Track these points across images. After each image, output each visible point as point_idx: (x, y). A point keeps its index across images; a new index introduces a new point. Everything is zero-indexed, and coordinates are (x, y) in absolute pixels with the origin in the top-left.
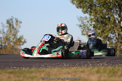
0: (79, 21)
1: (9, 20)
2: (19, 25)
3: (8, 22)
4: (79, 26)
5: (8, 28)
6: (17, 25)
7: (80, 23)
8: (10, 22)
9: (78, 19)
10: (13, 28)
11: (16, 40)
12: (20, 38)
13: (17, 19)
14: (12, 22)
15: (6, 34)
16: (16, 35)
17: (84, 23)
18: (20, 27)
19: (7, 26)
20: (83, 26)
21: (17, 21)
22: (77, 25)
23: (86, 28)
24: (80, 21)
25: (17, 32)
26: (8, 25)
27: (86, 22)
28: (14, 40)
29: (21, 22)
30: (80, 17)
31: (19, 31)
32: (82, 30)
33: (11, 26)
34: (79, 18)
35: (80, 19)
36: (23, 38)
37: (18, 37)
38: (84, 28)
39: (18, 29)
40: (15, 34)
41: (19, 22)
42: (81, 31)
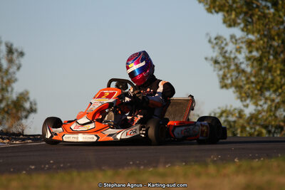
0: (213, 48)
2: (17, 62)
4: (212, 63)
6: (11, 61)
7: (215, 54)
9: (210, 41)
11: (7, 105)
12: (18, 98)
13: (12, 45)
16: (9, 89)
17: (227, 55)
18: (18, 68)
20: (224, 62)
21: (10, 51)
22: (206, 59)
23: (233, 67)
24: (217, 48)
25: (9, 82)
27: (231, 52)
28: (2, 106)
29: (22, 54)
30: (216, 39)
31: (16, 80)
32: (221, 73)
34: (213, 40)
35: (217, 44)
36: (28, 98)
37: (14, 96)
38: (224, 68)
39: (14, 73)
40: (4, 85)
41: (15, 55)
42: (219, 75)
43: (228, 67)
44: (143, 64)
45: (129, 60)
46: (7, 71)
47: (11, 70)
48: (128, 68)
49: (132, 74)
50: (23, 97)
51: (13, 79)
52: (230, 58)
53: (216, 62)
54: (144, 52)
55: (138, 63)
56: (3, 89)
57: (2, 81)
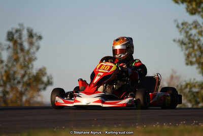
0: (181, 32)
1: (14, 31)
2: (36, 44)
3: (10, 37)
4: (179, 44)
5: (11, 50)
6: (31, 44)
7: (182, 36)
8: (16, 36)
9: (178, 26)
10: (22, 50)
11: (29, 79)
12: (37, 74)
13: (32, 31)
14: (20, 38)
15: (7, 65)
16: (30, 66)
17: (192, 37)
18: (38, 49)
19: (9, 47)
20: (189, 43)
21: (31, 35)
22: (174, 40)
23: (196, 47)
24: (183, 33)
25: (31, 60)
26: (11, 44)
27: (195, 35)
28: (26, 79)
29: (40, 38)
30: (182, 24)
31: (36, 59)
32: (187, 52)
33: (19, 46)
34: (180, 25)
35: (183, 28)
36: (45, 74)
37: (34, 71)
38: (190, 47)
39: (34, 53)
40: (26, 63)
41: (35, 39)
42: (185, 54)
43: (193, 47)
46: (28, 52)
47: (32, 51)
50: (42, 72)
51: (33, 58)
52: (194, 40)
53: (182, 43)
56: (25, 66)
57: (25, 59)
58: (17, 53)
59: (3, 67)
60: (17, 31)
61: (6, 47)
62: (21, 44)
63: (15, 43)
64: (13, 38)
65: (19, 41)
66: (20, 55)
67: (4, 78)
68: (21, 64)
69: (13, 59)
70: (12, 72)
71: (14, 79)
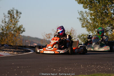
0: (80, 15)
1: (11, 11)
2: (19, 16)
3: (9, 13)
4: (79, 19)
6: (17, 15)
7: (80, 17)
10: (14, 18)
11: (16, 29)
12: (19, 27)
15: (8, 24)
16: (17, 24)
17: (84, 17)
18: (20, 18)
19: (9, 17)
20: (83, 19)
21: (17, 12)
23: (86, 21)
25: (17, 22)
26: (9, 15)
28: (14, 29)
29: (21, 13)
30: (80, 12)
31: (19, 21)
32: (82, 22)
39: (18, 19)
40: (15, 23)
41: (19, 14)
43: (84, 21)
44: (62, 30)
45: (58, 29)
46: (16, 18)
48: (57, 31)
49: (59, 33)
50: (21, 27)
51: (18, 21)
53: (81, 19)
54: (62, 26)
55: (61, 30)
56: (15, 24)
57: (15, 21)
58: (12, 19)
59: (6, 24)
60: (12, 10)
61: (8, 16)
62: (13, 15)
63: (11, 15)
64: (10, 13)
65: (13, 14)
66: (13, 20)
67: (6, 28)
68: (13, 23)
69: (10, 21)
70: (10, 26)
71: (10, 29)
